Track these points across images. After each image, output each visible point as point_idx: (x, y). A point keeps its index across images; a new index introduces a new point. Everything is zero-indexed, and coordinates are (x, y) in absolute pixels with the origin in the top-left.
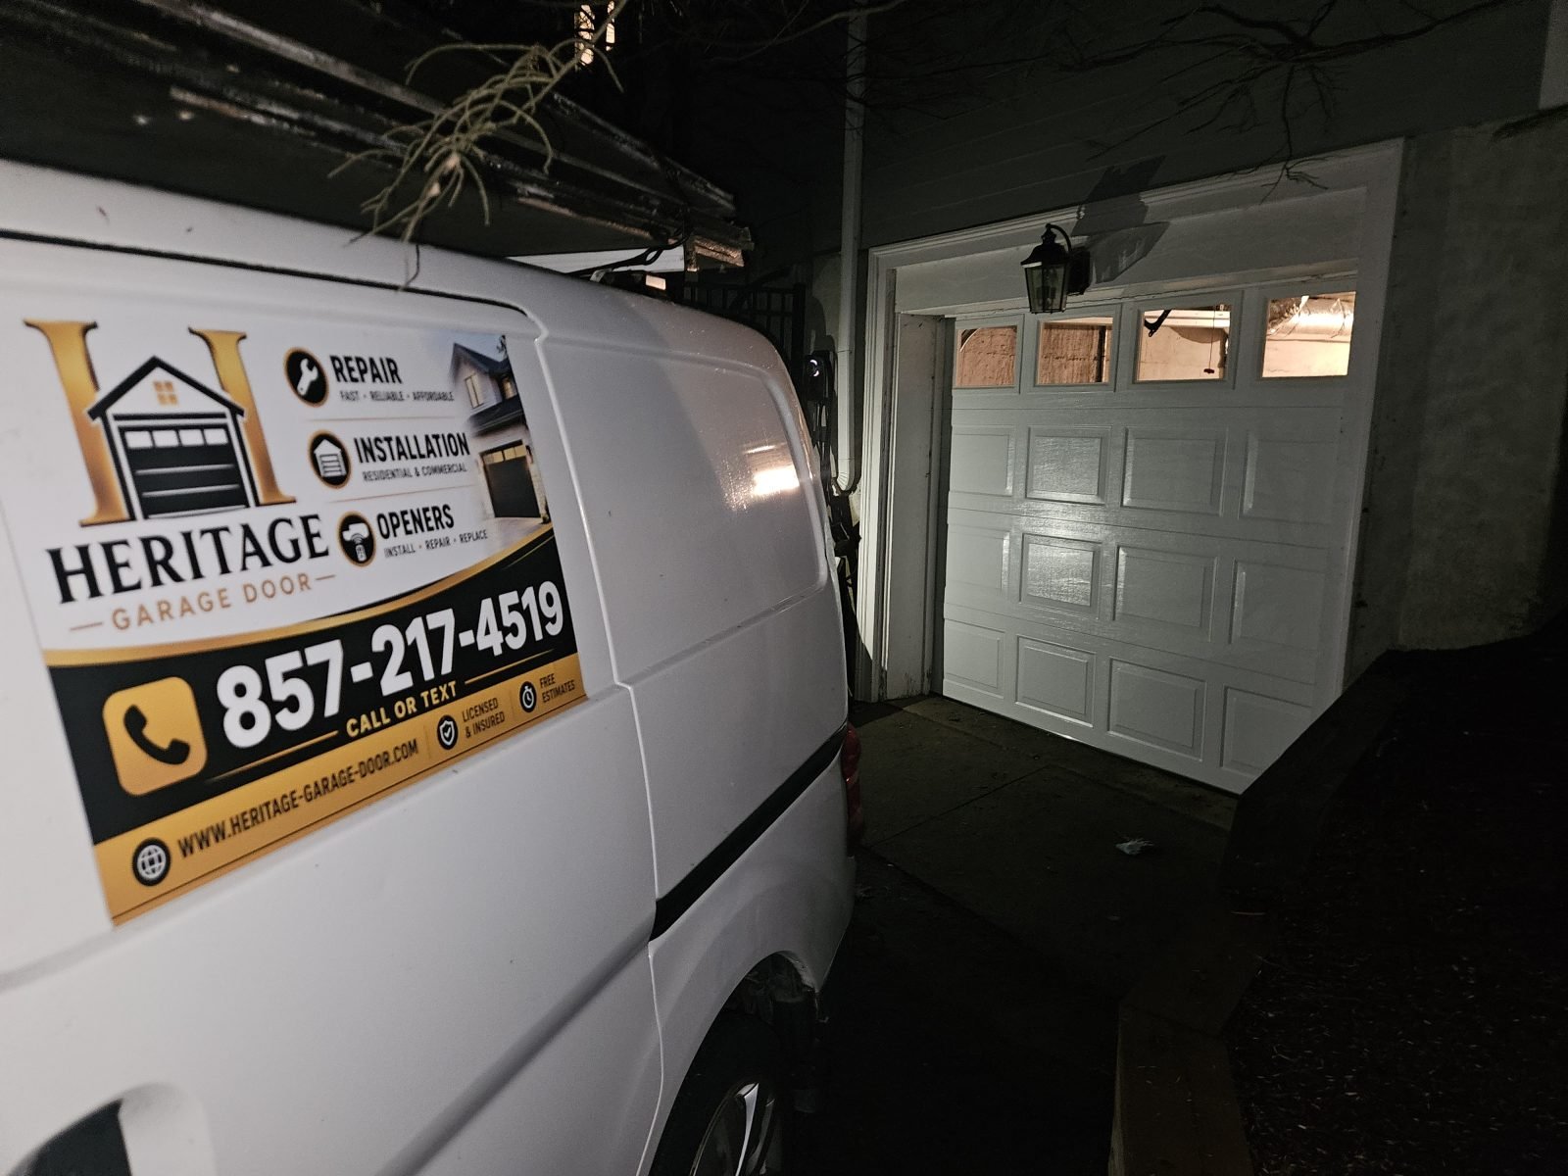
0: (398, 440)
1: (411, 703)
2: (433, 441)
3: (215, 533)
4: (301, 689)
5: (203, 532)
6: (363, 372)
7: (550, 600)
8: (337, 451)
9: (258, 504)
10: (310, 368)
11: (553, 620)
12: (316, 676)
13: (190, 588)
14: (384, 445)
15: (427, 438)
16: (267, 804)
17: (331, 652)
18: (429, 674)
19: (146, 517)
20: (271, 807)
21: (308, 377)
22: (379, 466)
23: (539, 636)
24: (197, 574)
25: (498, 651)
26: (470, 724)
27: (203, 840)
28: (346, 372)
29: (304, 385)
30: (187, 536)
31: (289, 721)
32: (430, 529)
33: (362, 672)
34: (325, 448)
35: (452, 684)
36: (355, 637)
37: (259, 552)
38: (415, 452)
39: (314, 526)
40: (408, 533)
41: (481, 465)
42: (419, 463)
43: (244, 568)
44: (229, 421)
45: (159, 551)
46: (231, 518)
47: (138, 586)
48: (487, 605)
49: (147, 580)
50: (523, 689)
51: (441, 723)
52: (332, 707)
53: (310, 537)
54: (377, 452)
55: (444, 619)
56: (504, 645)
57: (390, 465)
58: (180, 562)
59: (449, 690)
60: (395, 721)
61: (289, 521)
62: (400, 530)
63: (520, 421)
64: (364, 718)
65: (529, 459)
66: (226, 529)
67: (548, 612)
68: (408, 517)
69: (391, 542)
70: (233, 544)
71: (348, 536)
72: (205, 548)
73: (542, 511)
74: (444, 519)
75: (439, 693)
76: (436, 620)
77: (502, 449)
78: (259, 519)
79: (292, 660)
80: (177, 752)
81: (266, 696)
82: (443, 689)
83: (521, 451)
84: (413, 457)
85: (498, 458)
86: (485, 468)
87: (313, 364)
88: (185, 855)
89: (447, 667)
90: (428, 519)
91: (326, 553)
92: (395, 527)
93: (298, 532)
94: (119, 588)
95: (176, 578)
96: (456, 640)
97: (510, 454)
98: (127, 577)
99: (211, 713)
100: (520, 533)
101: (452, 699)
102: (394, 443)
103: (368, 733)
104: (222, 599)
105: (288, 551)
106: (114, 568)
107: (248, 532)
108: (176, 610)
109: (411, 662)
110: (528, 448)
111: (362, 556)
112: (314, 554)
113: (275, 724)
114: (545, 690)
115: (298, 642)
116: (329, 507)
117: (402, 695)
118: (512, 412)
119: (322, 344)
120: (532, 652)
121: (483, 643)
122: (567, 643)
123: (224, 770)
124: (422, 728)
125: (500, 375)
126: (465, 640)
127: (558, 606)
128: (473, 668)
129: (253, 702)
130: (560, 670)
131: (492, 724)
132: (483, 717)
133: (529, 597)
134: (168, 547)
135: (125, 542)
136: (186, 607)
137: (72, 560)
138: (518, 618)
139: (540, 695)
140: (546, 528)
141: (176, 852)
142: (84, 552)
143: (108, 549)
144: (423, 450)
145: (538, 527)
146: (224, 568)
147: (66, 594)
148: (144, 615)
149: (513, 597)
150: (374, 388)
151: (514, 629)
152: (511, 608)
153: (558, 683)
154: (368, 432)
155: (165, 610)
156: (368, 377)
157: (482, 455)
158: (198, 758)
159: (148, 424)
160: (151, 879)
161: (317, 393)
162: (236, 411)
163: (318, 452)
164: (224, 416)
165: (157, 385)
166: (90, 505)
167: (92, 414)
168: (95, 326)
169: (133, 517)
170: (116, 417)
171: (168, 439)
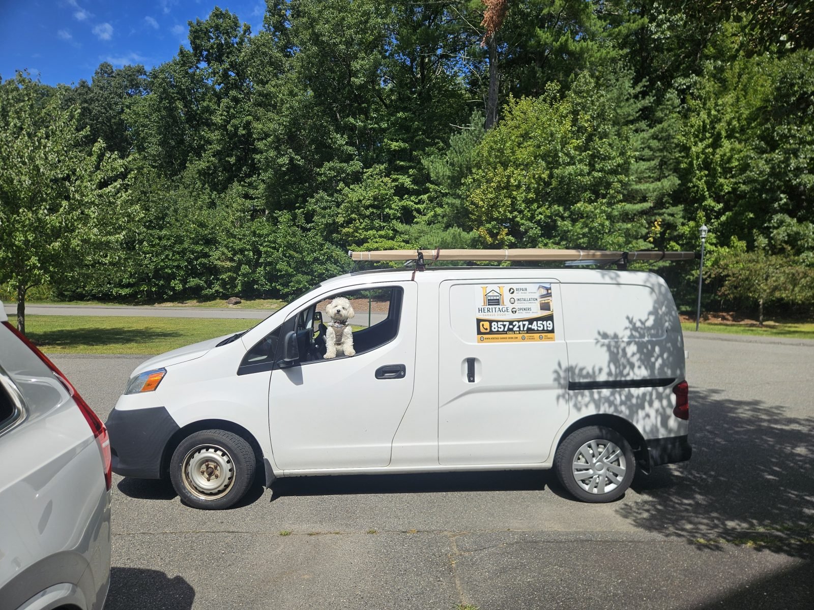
0: (524, 299)
2: (530, 299)
4: (502, 327)
8: (514, 300)
9: (501, 305)
11: (550, 327)
12: (504, 326)
14: (522, 299)
16: (495, 337)
17: (507, 324)
18: (522, 329)
21: (512, 291)
22: (520, 302)
23: (546, 329)
24: (492, 312)
25: (536, 329)
26: (528, 338)
28: (518, 290)
30: (492, 308)
31: (500, 330)
32: (527, 311)
33: (511, 327)
36: (511, 323)
37: (500, 310)
39: (508, 308)
40: (523, 311)
42: (527, 302)
43: (498, 312)
46: (497, 307)
47: (486, 312)
48: (535, 323)
50: (540, 336)
51: (523, 336)
52: (506, 329)
54: (520, 300)
55: (527, 323)
56: (538, 329)
57: (522, 302)
59: (525, 332)
60: (515, 334)
61: (505, 308)
63: (551, 296)
64: (510, 332)
65: (550, 302)
68: (523, 309)
69: (520, 312)
70: (497, 309)
71: (513, 310)
72: (494, 309)
73: (551, 310)
74: (530, 310)
75: (523, 332)
76: (524, 323)
77: (544, 300)
78: (501, 307)
80: (486, 329)
83: (548, 301)
86: (540, 303)
87: (513, 289)
89: (525, 329)
91: (509, 312)
92: (521, 310)
94: (484, 312)
95: (490, 312)
96: (528, 326)
97: (546, 301)
99: (491, 326)
100: (545, 313)
101: (525, 334)
103: (510, 334)
104: (494, 315)
105: (504, 311)
106: (484, 310)
107: (499, 308)
109: (519, 327)
110: (551, 300)
111: (514, 313)
112: (507, 311)
115: (503, 321)
116: (511, 306)
117: (517, 331)
118: (549, 295)
119: (515, 286)
120: (544, 331)
121: (533, 327)
122: (552, 331)
123: (491, 332)
124: (520, 336)
125: (548, 289)
126: (530, 326)
127: (551, 325)
128: (530, 330)
129: (496, 326)
130: (549, 335)
131: (533, 339)
132: (531, 337)
133: (545, 323)
134: (490, 309)
135: (486, 308)
136: (490, 315)
137: (480, 309)
138: (542, 326)
139: (544, 337)
140: (552, 313)
141: (485, 339)
142: (482, 308)
143: (484, 308)
144: (528, 300)
145: (549, 312)
146: (496, 312)
147: (479, 312)
148: (486, 315)
149: (541, 322)
150: (522, 292)
151: (540, 327)
152: (540, 324)
153: (549, 337)
154: (520, 298)
155: (488, 315)
156: (521, 290)
157: (540, 301)
158: (488, 331)
159: (490, 296)
160: (482, 340)
161: (513, 293)
162: (501, 295)
163: (511, 300)
164: (499, 296)
165: (493, 292)
166: (483, 304)
167: (485, 295)
168: (488, 287)
169: (487, 305)
170: (488, 296)
171: (493, 298)
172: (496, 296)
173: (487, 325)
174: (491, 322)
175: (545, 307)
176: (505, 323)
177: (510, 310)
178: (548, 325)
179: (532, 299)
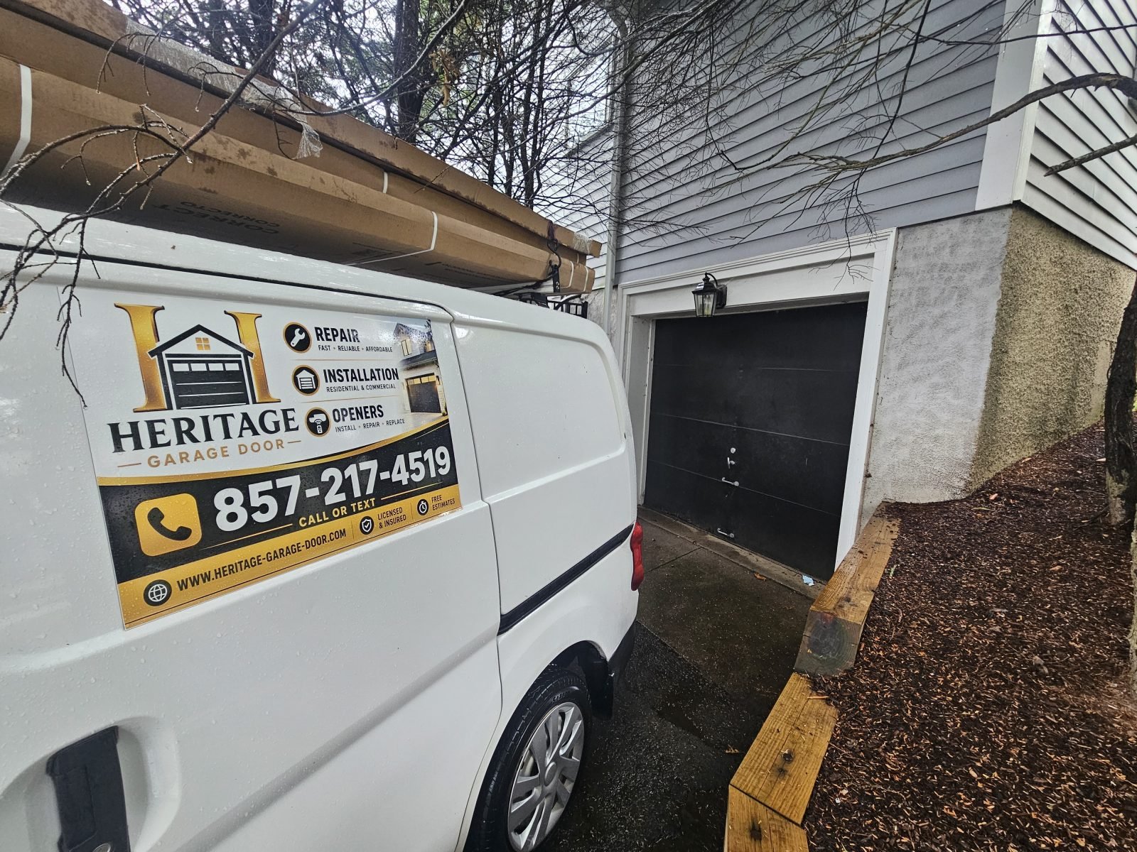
0: (353, 371)
1: (344, 510)
2: (376, 373)
3: (224, 417)
4: (271, 502)
5: (215, 417)
6: (334, 336)
7: (442, 456)
8: (312, 376)
9: (254, 402)
10: (301, 333)
11: (444, 467)
12: (281, 495)
13: (203, 446)
14: (343, 374)
15: (372, 370)
16: (240, 563)
17: (294, 482)
18: (357, 493)
19: (179, 408)
20: (243, 564)
21: (298, 337)
22: (338, 384)
23: (433, 474)
24: (209, 438)
25: (405, 482)
26: (383, 521)
27: (195, 581)
28: (324, 336)
29: (295, 342)
30: (205, 419)
31: (259, 517)
32: (367, 417)
33: (313, 492)
34: (304, 374)
35: (373, 500)
36: (311, 473)
37: (252, 427)
38: (362, 377)
39: (290, 415)
40: (352, 419)
41: (405, 385)
42: (365, 383)
43: (241, 436)
44: (242, 359)
45: (184, 426)
47: (168, 444)
48: (400, 459)
49: (174, 440)
50: (420, 503)
51: (363, 520)
52: (290, 510)
53: (287, 420)
54: (337, 377)
55: (372, 465)
56: (410, 480)
57: (345, 383)
58: (199, 432)
59: (370, 503)
60: (332, 519)
61: (274, 412)
62: (347, 418)
63: (436, 363)
64: (311, 517)
65: (437, 382)
66: (232, 415)
67: (440, 462)
68: (354, 411)
69: (341, 424)
70: (235, 424)
71: (312, 420)
72: (216, 426)
73: (443, 409)
74: (377, 413)
75: (364, 504)
76: (364, 466)
77: (420, 377)
78: (254, 411)
79: (267, 485)
80: (183, 533)
81: (246, 504)
82: (366, 503)
83: (432, 379)
84: (361, 380)
85: (417, 381)
86: (408, 387)
87: (303, 330)
88: (181, 589)
89: (370, 490)
90: (366, 412)
91: (297, 429)
92: (344, 416)
93: (280, 417)
94: (154, 444)
95: (194, 440)
96: (378, 476)
97: (425, 380)
98: (161, 439)
99: (208, 513)
100: (427, 420)
101: (372, 508)
102: (349, 373)
103: (313, 525)
104: (223, 452)
105: (271, 427)
106: (153, 435)
107: (246, 416)
108: (191, 458)
109: (346, 486)
110: (437, 377)
111: (320, 430)
112: (288, 429)
113: (250, 519)
114: (434, 503)
115: (272, 476)
116: (302, 406)
117: (338, 505)
118: (429, 357)
119: (310, 321)
120: (428, 484)
121: (395, 478)
122: (452, 479)
123: (214, 541)
124: (350, 523)
126: (385, 475)
127: (448, 459)
128: (387, 491)
129: (237, 507)
130: (445, 493)
131: (398, 521)
132: (392, 517)
133: (428, 454)
134: (191, 424)
135: (163, 421)
136: (198, 456)
137: (125, 429)
138: (420, 465)
139: (431, 506)
140: (444, 418)
141: (175, 587)
142: (134, 425)
143: (151, 424)
144: (368, 377)
145: (439, 418)
146: (227, 436)
147: (118, 447)
148: (170, 460)
149: (418, 454)
150: (341, 344)
151: (417, 471)
152: (416, 460)
153: (444, 500)
154: (333, 367)
155: (184, 457)
156: (338, 338)
157: (407, 380)
158: (196, 537)
160: (156, 602)
161: (303, 346)
162: (247, 354)
163: (298, 376)
164: (239, 356)
165: (198, 340)
166: (142, 401)
167: (152, 354)
168: (163, 308)
169: (170, 408)
170: (168, 356)
171: (200, 367)
172: (221, 359)
173: (181, 510)
174: (204, 490)
175: (424, 399)
176: (281, 483)
177: (299, 419)
178: (437, 457)
179: (381, 372)
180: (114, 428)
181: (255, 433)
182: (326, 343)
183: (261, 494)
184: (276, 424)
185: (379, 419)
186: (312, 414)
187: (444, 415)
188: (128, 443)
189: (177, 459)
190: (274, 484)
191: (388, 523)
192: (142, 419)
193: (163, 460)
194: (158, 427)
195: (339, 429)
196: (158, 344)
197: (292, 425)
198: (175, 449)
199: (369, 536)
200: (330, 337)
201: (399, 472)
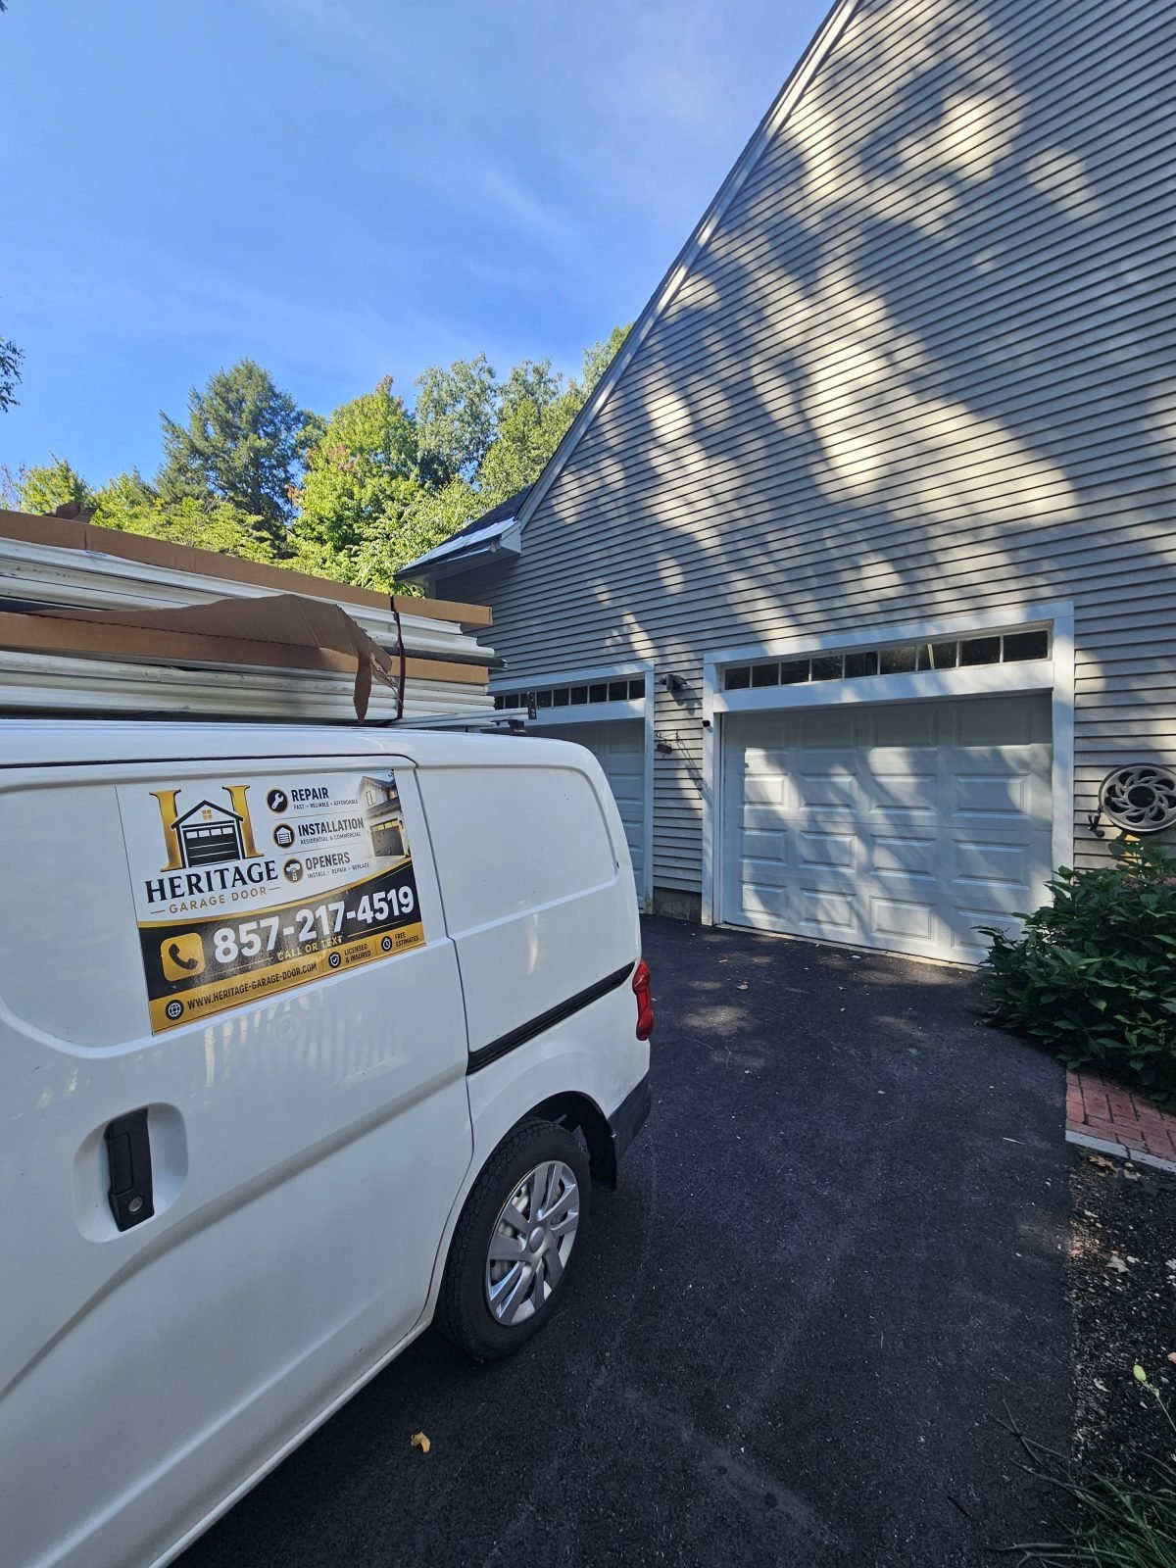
0: (323, 824)
1: (315, 946)
2: (343, 823)
3: (221, 872)
4: (256, 938)
5: (216, 871)
6: (307, 795)
7: (406, 895)
8: (289, 832)
9: (244, 858)
10: (280, 797)
11: (407, 905)
12: (264, 933)
13: (207, 895)
14: (315, 828)
15: (339, 822)
16: (232, 989)
17: (274, 922)
18: (326, 931)
19: (190, 866)
20: (235, 990)
21: (278, 800)
22: (311, 836)
23: (396, 913)
24: (211, 889)
25: (370, 921)
26: (349, 956)
27: (200, 1002)
28: (299, 796)
29: (275, 804)
30: (208, 874)
31: (247, 952)
32: (335, 864)
33: (289, 931)
34: (283, 831)
35: (340, 937)
36: (287, 916)
37: (242, 878)
38: (331, 828)
39: (271, 866)
40: (322, 866)
41: (370, 832)
42: (333, 834)
43: (234, 886)
44: (235, 824)
45: (194, 880)
46: (231, 865)
47: (183, 895)
48: (365, 900)
49: (187, 892)
50: (384, 939)
51: (331, 955)
52: (271, 946)
53: (268, 871)
54: (310, 831)
56: (374, 918)
57: (316, 835)
58: (203, 885)
59: (338, 940)
60: (304, 953)
61: (259, 865)
62: (318, 866)
63: (399, 808)
64: (287, 952)
65: (400, 827)
66: (227, 869)
67: (403, 901)
68: (324, 859)
69: (313, 871)
70: (229, 877)
71: (288, 869)
72: (216, 879)
73: (406, 852)
74: (344, 859)
75: (332, 941)
76: (332, 907)
77: (384, 823)
78: (243, 865)
79: (253, 925)
80: (191, 965)
81: (237, 941)
82: (334, 939)
83: (395, 824)
84: (330, 831)
85: (381, 827)
86: (372, 833)
87: (281, 794)
88: (191, 1008)
89: (338, 928)
90: (334, 860)
91: (276, 878)
92: (315, 864)
93: (263, 869)
94: (174, 896)
95: (200, 891)
96: (345, 916)
97: (388, 826)
98: (178, 891)
99: (209, 948)
100: (393, 862)
101: (339, 944)
102: (320, 826)
103: (289, 959)
104: (220, 899)
105: (256, 877)
106: (173, 887)
107: (237, 870)
108: (198, 905)
109: (316, 925)
110: (401, 822)
111: (295, 878)
112: (269, 878)
113: (240, 953)
114: (398, 940)
115: (257, 918)
116: (280, 857)
117: (310, 942)
118: (393, 804)
119: (286, 785)
120: (393, 922)
121: (361, 917)
122: (415, 916)
123: (212, 972)
124: (321, 958)
125: (389, 787)
126: (351, 915)
127: (410, 898)
128: (351, 930)
129: (231, 944)
130: (408, 930)
131: (362, 955)
132: (358, 953)
133: (392, 894)
134: (198, 878)
135: (179, 877)
136: (203, 903)
137: (155, 886)
138: (384, 905)
139: (394, 941)
140: (408, 860)
141: (186, 1006)
142: (161, 882)
143: (171, 880)
144: (337, 828)
145: (402, 860)
146: (224, 886)
147: (151, 900)
148: (184, 907)
149: (382, 895)
150: (313, 802)
151: (381, 911)
152: (380, 900)
153: (407, 937)
154: (306, 822)
155: (193, 905)
156: (310, 797)
157: (371, 827)
158: (201, 967)
159: (197, 828)
160: (173, 1017)
161: (282, 807)
162: (239, 819)
163: (278, 833)
164: (233, 822)
165: (204, 812)
166: (166, 864)
167: (173, 827)
168: (180, 791)
169: (184, 867)
170: (183, 827)
171: (206, 834)
172: (221, 825)
173: (190, 945)
174: (206, 930)
175: (391, 842)
177: (278, 871)
178: (401, 897)
179: (347, 823)
180: (149, 884)
181: (245, 883)
182: (301, 802)
183: (248, 932)
184: (261, 874)
185: (345, 865)
186: (288, 865)
187: (407, 857)
188: (157, 895)
189: (189, 907)
190: (258, 924)
191: (353, 958)
192: (166, 876)
193: (179, 907)
194: (176, 882)
195: (311, 876)
196: (177, 819)
197: (273, 874)
198: (188, 899)
199: (335, 970)
200: (304, 797)
201: (364, 912)
